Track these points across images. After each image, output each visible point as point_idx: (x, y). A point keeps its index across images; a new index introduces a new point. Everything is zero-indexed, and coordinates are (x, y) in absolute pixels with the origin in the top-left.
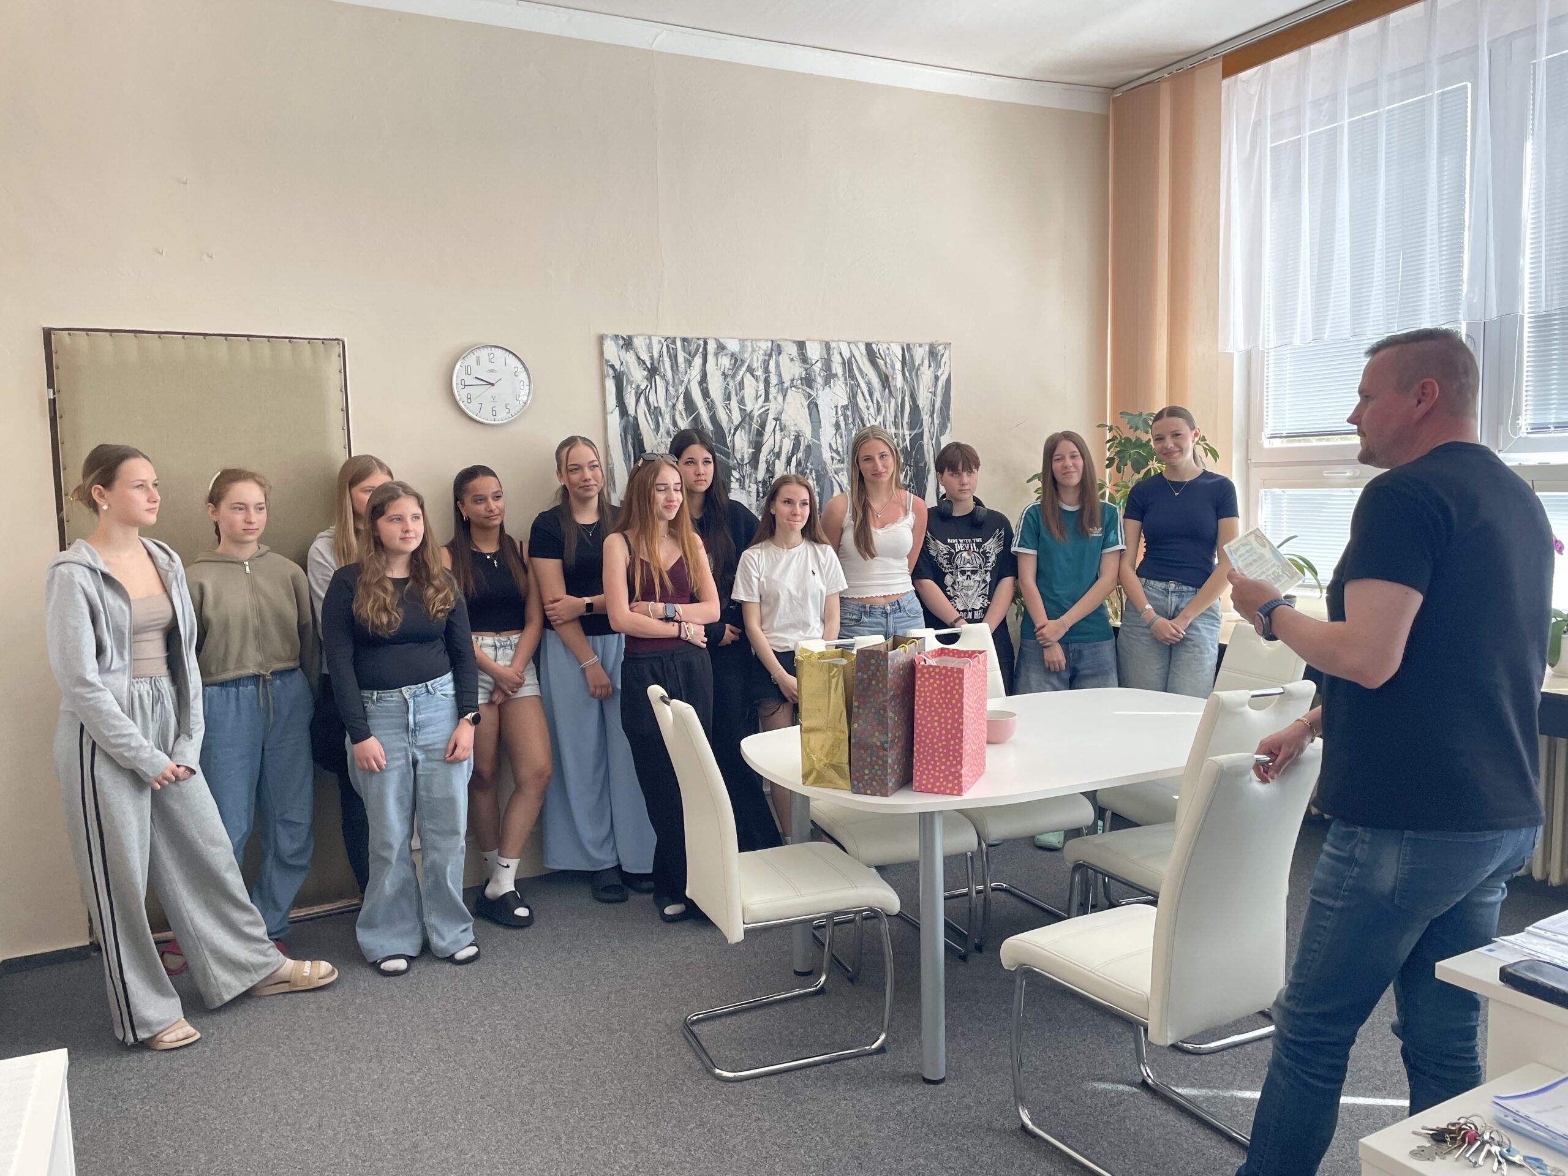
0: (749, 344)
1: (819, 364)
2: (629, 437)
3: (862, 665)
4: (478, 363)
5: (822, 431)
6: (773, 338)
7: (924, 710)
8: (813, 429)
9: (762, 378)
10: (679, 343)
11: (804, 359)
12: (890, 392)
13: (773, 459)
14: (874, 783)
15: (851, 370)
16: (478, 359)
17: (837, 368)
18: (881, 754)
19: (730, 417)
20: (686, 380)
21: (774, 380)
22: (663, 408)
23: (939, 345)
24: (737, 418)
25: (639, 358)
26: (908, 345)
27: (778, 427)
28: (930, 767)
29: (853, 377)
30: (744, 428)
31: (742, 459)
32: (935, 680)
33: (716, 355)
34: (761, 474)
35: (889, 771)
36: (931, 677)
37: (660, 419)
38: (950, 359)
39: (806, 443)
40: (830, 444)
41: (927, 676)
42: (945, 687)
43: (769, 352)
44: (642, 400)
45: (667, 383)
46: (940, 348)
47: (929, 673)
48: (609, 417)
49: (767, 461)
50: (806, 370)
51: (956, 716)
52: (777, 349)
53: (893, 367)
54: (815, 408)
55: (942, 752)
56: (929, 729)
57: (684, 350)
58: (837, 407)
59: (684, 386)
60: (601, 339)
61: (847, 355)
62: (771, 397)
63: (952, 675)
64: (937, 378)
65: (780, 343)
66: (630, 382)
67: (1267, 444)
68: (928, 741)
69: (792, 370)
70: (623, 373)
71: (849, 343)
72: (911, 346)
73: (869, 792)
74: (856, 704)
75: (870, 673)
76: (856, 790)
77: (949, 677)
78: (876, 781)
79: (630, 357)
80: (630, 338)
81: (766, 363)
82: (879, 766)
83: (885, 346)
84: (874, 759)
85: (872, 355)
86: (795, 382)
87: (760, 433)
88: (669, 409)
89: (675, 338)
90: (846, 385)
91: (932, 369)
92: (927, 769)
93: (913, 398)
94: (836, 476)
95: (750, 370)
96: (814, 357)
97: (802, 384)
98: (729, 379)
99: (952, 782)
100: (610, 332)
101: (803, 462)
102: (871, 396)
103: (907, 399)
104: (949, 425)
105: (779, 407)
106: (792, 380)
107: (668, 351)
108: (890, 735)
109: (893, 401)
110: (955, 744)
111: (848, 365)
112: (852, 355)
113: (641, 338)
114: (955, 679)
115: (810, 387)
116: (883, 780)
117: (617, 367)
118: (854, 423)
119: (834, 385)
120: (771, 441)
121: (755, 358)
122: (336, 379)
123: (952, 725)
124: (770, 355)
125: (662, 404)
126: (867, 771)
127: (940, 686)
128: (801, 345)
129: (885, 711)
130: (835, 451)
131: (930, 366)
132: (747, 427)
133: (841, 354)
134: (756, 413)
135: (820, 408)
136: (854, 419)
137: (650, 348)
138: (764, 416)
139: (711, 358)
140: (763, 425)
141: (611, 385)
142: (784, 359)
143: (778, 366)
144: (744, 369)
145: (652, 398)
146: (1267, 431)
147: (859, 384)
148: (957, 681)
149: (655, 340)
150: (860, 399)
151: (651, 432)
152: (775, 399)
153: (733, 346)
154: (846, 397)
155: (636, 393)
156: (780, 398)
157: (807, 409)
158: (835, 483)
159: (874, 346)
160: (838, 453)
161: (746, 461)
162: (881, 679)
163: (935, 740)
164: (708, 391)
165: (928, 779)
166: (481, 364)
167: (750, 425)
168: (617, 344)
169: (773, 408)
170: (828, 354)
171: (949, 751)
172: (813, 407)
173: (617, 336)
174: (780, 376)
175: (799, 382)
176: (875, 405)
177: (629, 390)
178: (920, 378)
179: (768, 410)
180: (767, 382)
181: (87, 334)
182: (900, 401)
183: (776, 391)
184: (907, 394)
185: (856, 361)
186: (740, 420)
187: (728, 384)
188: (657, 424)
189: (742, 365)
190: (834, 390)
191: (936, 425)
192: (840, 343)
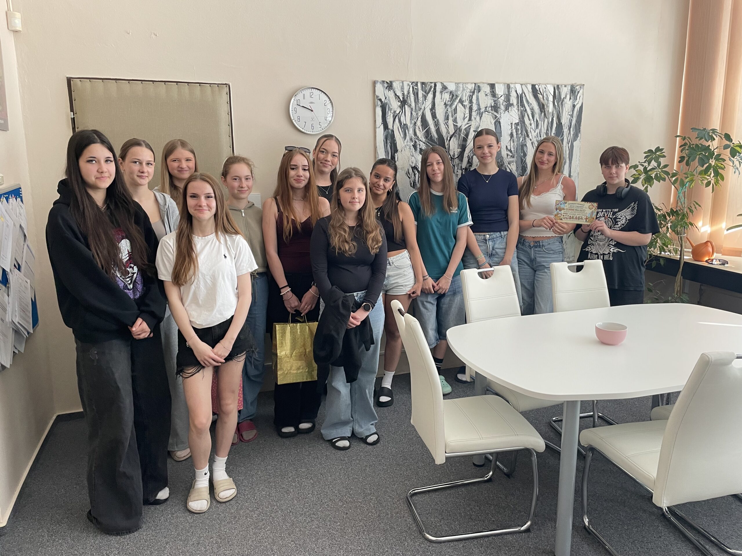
0: (461, 85)
1: (503, 98)
4: (304, 98)
6: (476, 82)
9: (468, 106)
10: (419, 85)
11: (494, 95)
12: (545, 114)
15: (522, 101)
16: (304, 95)
17: (514, 100)
19: (448, 130)
20: (423, 108)
21: (475, 107)
22: (409, 125)
23: (577, 86)
24: (452, 130)
25: (396, 95)
29: (523, 105)
30: (456, 136)
31: (454, 155)
33: (441, 92)
34: (464, 164)
37: (407, 131)
38: (583, 94)
40: (507, 146)
43: (473, 90)
44: (397, 120)
45: (412, 109)
46: (578, 87)
48: (377, 130)
49: (468, 157)
50: (495, 101)
52: (478, 88)
53: (548, 100)
54: (498, 124)
57: (422, 90)
58: (512, 124)
59: (421, 111)
60: (374, 83)
61: (520, 92)
62: (473, 118)
64: (574, 106)
65: (480, 85)
66: (390, 109)
69: (486, 101)
70: (386, 104)
71: (522, 85)
72: (560, 87)
79: (391, 94)
80: (391, 82)
81: (471, 97)
83: (544, 86)
85: (535, 92)
86: (487, 108)
87: (465, 140)
88: (412, 125)
89: (417, 82)
90: (518, 110)
91: (571, 100)
93: (559, 118)
94: (509, 165)
95: (461, 101)
96: (500, 93)
97: (492, 110)
98: (448, 107)
100: (380, 79)
102: (533, 117)
103: (555, 119)
104: (579, 135)
105: (477, 124)
107: (413, 90)
109: (546, 120)
111: (520, 98)
112: (523, 92)
113: (398, 82)
115: (496, 111)
117: (383, 100)
118: (521, 133)
119: (511, 110)
121: (464, 94)
122: (225, 108)
124: (474, 92)
125: (408, 123)
128: (492, 86)
130: (509, 151)
131: (570, 99)
132: (458, 136)
133: (516, 91)
134: (463, 128)
135: (502, 125)
136: (522, 131)
137: (402, 88)
138: (468, 129)
139: (438, 94)
140: (467, 135)
141: (379, 111)
142: (481, 95)
143: (478, 99)
144: (457, 101)
145: (402, 119)
147: (526, 110)
149: (405, 84)
150: (526, 119)
151: (401, 139)
152: (475, 119)
153: (451, 87)
154: (517, 118)
155: (393, 116)
156: (478, 118)
157: (494, 125)
159: (537, 86)
160: (511, 151)
161: (456, 156)
164: (435, 114)
167: (460, 135)
168: (384, 86)
169: (474, 124)
170: (509, 91)
173: (383, 81)
174: (479, 105)
175: (490, 108)
176: (535, 123)
177: (390, 114)
178: (564, 106)
179: (471, 125)
180: (471, 109)
181: (90, 81)
182: (550, 120)
183: (476, 114)
184: (555, 116)
185: (525, 96)
186: (454, 132)
187: (447, 110)
188: (405, 135)
189: (456, 98)
190: (511, 114)
191: (571, 135)
192: (516, 85)
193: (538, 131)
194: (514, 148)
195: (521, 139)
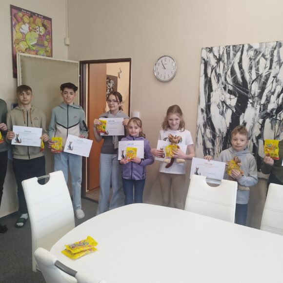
0: (264, 44)
2: (207, 85)
9: (269, 59)
10: (231, 47)
13: (270, 95)
19: (251, 77)
20: (232, 62)
21: (275, 59)
22: (222, 74)
24: (254, 77)
25: (214, 55)
27: (275, 81)
30: (257, 81)
31: (254, 94)
33: (248, 51)
34: (263, 101)
37: (220, 78)
44: (214, 71)
45: (225, 64)
52: (279, 45)
57: (233, 50)
59: (231, 65)
60: (202, 49)
62: (273, 67)
66: (210, 65)
70: (208, 61)
79: (211, 55)
80: (212, 48)
81: (272, 52)
87: (265, 83)
88: (224, 74)
95: (264, 56)
98: (252, 60)
100: (206, 46)
105: (277, 72)
107: (227, 51)
113: (216, 47)
117: (206, 59)
121: (267, 51)
124: (275, 48)
125: (221, 72)
134: (264, 75)
137: (219, 51)
138: (268, 76)
139: (245, 52)
140: (267, 80)
141: (203, 66)
142: (282, 50)
143: (278, 53)
144: (260, 55)
145: (218, 70)
149: (222, 48)
152: (275, 68)
153: (256, 46)
155: (212, 68)
156: (278, 67)
161: (256, 95)
164: (242, 66)
167: (260, 80)
168: (207, 51)
169: (273, 72)
173: (207, 48)
174: (279, 57)
177: (209, 68)
179: (271, 73)
180: (272, 61)
183: (276, 64)
186: (255, 77)
187: (251, 63)
188: (219, 81)
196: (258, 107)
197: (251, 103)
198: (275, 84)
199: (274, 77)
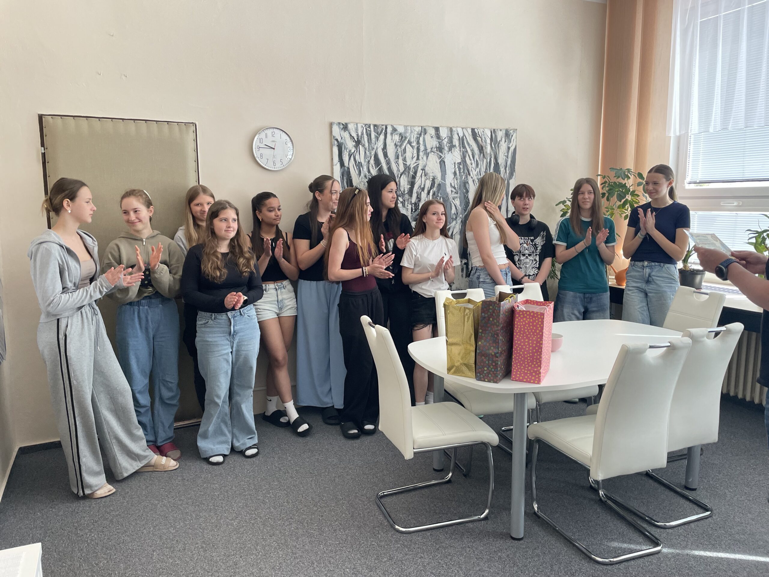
0: (409, 128)
1: (446, 140)
2: (345, 178)
3: (485, 309)
4: (266, 137)
5: (447, 176)
6: (422, 125)
7: (520, 336)
8: (442, 175)
9: (416, 147)
10: (372, 127)
11: (438, 137)
12: (484, 155)
13: (420, 191)
14: (490, 376)
15: (463, 143)
16: (266, 134)
17: (456, 142)
18: (494, 359)
19: (398, 168)
20: (375, 147)
21: (422, 148)
22: (363, 163)
23: (511, 130)
24: (402, 169)
25: (351, 135)
26: (494, 130)
27: (423, 174)
28: (522, 367)
29: (464, 147)
30: (405, 174)
31: (404, 191)
32: (527, 319)
33: (392, 134)
34: (414, 199)
35: (499, 369)
36: (524, 317)
37: (361, 168)
38: (516, 138)
39: (438, 183)
40: (451, 184)
41: (522, 316)
42: (533, 322)
43: (420, 133)
44: (352, 158)
45: (365, 149)
46: (511, 132)
47: (523, 314)
48: (334, 167)
49: (417, 192)
50: (439, 143)
51: (539, 340)
52: (424, 131)
53: (486, 142)
54: (443, 163)
55: (530, 359)
56: (522, 346)
57: (375, 131)
58: (455, 163)
59: (374, 151)
60: (331, 125)
61: (461, 135)
62: (420, 158)
63: (537, 316)
64: (509, 148)
65: (426, 128)
66: (346, 149)
67: (688, 187)
68: (521, 353)
69: (431, 142)
70: (342, 143)
71: (463, 128)
72: (496, 131)
73: (486, 380)
74: (480, 331)
75: (489, 313)
76: (479, 379)
77: (535, 317)
78: (491, 375)
79: (346, 135)
80: (346, 124)
81: (418, 139)
82: (493, 366)
83: (482, 130)
84: (490, 362)
85: (474, 135)
86: (433, 149)
87: (414, 177)
88: (366, 163)
89: (370, 125)
90: (460, 151)
91: (506, 143)
92: (520, 368)
93: (496, 159)
94: (453, 201)
95: (410, 143)
96: (444, 136)
97: (437, 150)
98: (398, 147)
99: (535, 376)
100: (336, 121)
101: (436, 193)
102: (473, 157)
103: (492, 159)
104: (514, 174)
105: (424, 163)
106: (432, 148)
107: (366, 132)
108: (500, 349)
109: (485, 160)
110: (538, 355)
111: (462, 140)
112: (464, 135)
113: (352, 124)
114: (539, 318)
115: (441, 152)
116: (495, 374)
117: (339, 140)
118: (464, 172)
119: (454, 151)
120: (419, 182)
121: (412, 136)
122: (191, 145)
123: (536, 344)
124: (420, 135)
125: (362, 161)
126: (486, 369)
127: (529, 322)
128: (437, 129)
129: (498, 336)
130: (453, 187)
131: (505, 141)
132: (407, 174)
133: (458, 134)
134: (412, 166)
135: (446, 164)
136: (464, 170)
137: (357, 130)
138: (416, 168)
139: (389, 136)
140: (415, 173)
141: (336, 150)
142: (427, 137)
143: (424, 140)
144: (406, 142)
145: (357, 157)
146: (688, 179)
147: (467, 151)
148: (540, 320)
149: (359, 126)
150: (467, 159)
151: (356, 175)
152: (422, 158)
153: (401, 129)
154: (460, 158)
155: (349, 154)
156: (425, 158)
157: (439, 164)
158: (453, 205)
159: (476, 130)
160: (455, 188)
161: (406, 192)
162: (495, 317)
163: (526, 353)
164: (387, 154)
165: (520, 374)
166: (268, 137)
167: (409, 173)
168: (340, 127)
169: (421, 163)
170: (451, 134)
171: (533, 359)
172: (442, 163)
173: (339, 123)
174: (425, 146)
175: (435, 149)
176: (475, 162)
177: (345, 153)
178: (500, 148)
179: (418, 164)
180: (418, 149)
181: (61, 118)
182: (489, 161)
183: (423, 154)
184: (493, 156)
185: (466, 138)
186: (404, 170)
187: (397, 150)
188: (360, 172)
189: (405, 140)
190: (454, 154)
191: (507, 174)
192: (458, 128)
193: (478, 170)
194: (457, 185)
195: (464, 177)
196: (410, 206)
197: (401, 202)
198: (423, 177)
199: (422, 170)
